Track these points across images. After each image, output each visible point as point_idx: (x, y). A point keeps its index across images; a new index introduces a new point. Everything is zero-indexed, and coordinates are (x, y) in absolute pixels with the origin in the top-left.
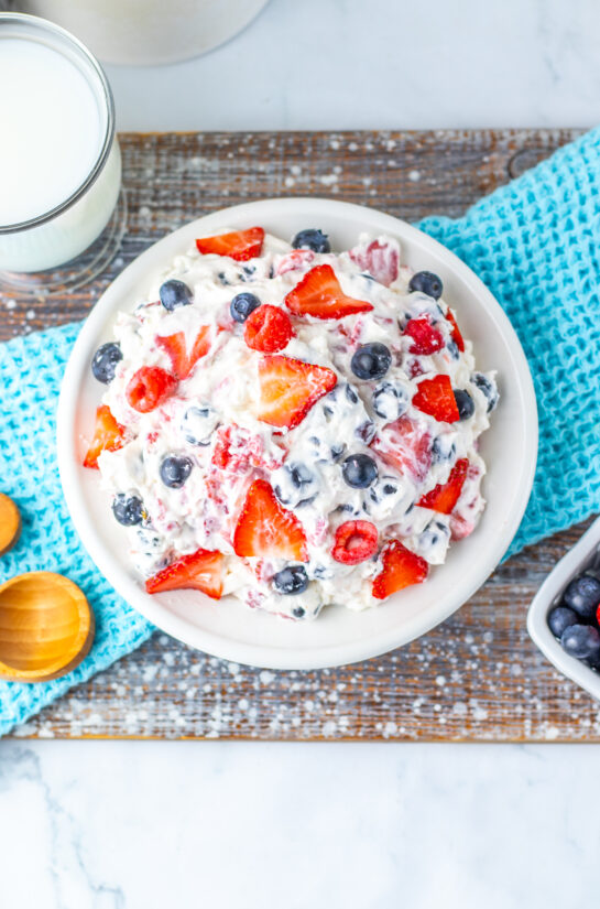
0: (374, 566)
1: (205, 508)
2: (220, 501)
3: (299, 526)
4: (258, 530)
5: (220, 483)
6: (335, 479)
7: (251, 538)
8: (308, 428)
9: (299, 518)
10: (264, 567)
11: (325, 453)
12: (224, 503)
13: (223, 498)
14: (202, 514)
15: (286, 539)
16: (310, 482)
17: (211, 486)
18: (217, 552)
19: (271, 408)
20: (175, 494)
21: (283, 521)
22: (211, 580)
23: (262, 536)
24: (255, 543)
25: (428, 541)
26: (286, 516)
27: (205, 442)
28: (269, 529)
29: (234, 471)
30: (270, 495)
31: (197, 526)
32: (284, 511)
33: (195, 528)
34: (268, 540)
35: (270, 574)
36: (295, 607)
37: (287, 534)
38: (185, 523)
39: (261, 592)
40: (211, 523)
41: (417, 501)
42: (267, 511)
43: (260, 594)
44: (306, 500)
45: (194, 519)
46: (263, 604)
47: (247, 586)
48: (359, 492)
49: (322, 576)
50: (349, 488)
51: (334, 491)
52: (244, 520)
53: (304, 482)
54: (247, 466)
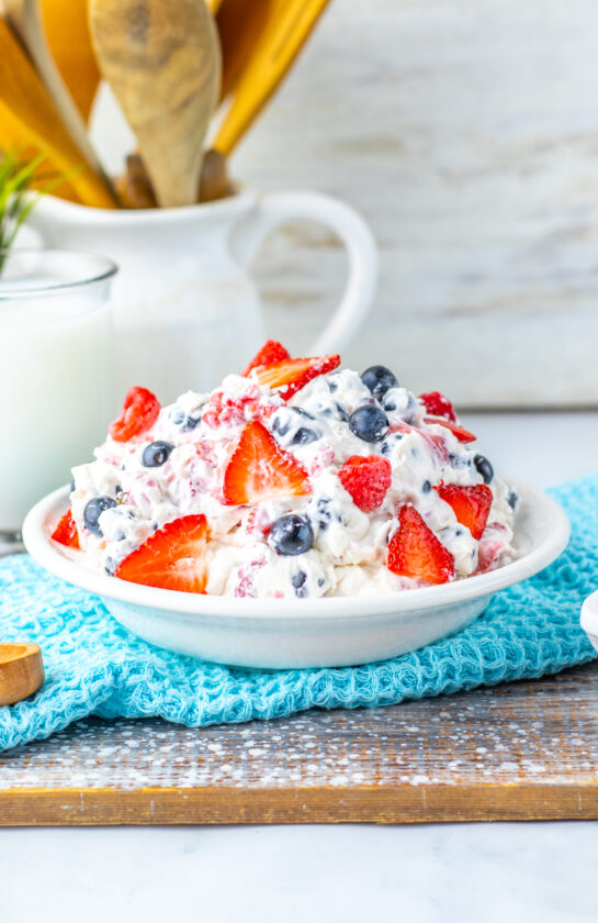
1: (192, 471)
2: (210, 461)
3: (299, 466)
4: (252, 469)
5: (210, 448)
7: (245, 480)
9: (299, 459)
10: (258, 514)
11: (330, 405)
12: (214, 462)
14: (188, 476)
15: (285, 479)
16: (312, 418)
17: (200, 448)
21: (282, 463)
22: (193, 562)
23: (258, 478)
24: (249, 486)
25: (452, 534)
26: (285, 457)
27: (195, 416)
28: (266, 471)
29: (227, 419)
30: (267, 436)
31: (180, 495)
32: (283, 452)
33: (179, 500)
34: (264, 482)
35: (266, 523)
36: (296, 573)
37: (286, 474)
38: (167, 495)
39: (255, 560)
40: (198, 484)
41: (435, 483)
42: (263, 450)
43: (254, 564)
44: (308, 431)
45: (178, 483)
46: (255, 582)
47: (237, 565)
48: (367, 445)
49: (327, 511)
50: (357, 439)
51: (338, 437)
52: (237, 457)
53: (305, 414)
54: (242, 418)
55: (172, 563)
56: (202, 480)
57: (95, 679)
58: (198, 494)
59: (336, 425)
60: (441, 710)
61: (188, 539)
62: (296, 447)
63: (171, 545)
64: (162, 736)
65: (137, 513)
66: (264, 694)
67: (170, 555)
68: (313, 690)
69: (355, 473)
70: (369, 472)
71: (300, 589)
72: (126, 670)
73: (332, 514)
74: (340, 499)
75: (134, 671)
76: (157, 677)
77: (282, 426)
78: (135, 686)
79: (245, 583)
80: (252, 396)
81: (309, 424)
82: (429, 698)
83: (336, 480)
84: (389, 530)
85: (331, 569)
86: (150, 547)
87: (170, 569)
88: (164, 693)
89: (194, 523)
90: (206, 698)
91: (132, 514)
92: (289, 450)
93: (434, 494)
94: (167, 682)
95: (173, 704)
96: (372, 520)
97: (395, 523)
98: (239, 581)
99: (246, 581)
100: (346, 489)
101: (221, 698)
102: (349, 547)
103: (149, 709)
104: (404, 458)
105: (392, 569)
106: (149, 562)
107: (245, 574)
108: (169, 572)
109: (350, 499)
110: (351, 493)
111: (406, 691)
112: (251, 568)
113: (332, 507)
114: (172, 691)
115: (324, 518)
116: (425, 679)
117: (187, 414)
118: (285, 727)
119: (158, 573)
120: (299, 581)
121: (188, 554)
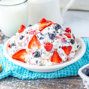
3: (40, 43)
4: (33, 43)
5: (29, 38)
8: (45, 30)
10: (32, 51)
11: (47, 33)
13: (28, 40)
14: (24, 42)
15: (37, 45)
17: (27, 38)
18: (25, 50)
20: (21, 40)
23: (34, 45)
24: (32, 46)
25: (62, 55)
26: (38, 41)
27: (28, 32)
29: (31, 34)
30: (36, 38)
31: (23, 45)
35: (33, 52)
36: (36, 60)
38: (21, 45)
39: (31, 58)
42: (35, 40)
47: (29, 58)
48: (51, 40)
50: (50, 39)
51: (47, 39)
52: (31, 41)
53: (42, 35)
54: (34, 34)
55: (20, 56)
57: (8, 72)
58: (25, 46)
59: (47, 36)
60: (59, 80)
61: (23, 53)
63: (20, 53)
64: (17, 80)
66: (33, 76)
68: (40, 76)
70: (49, 47)
72: (13, 71)
76: (17, 72)
77: (38, 37)
78: (14, 73)
81: (42, 36)
82: (58, 78)
83: (44, 47)
85: (42, 60)
86: (17, 54)
90: (24, 75)
92: (39, 40)
93: (61, 48)
94: (19, 73)
95: (19, 76)
96: (50, 53)
97: (53, 54)
99: (30, 60)
101: (26, 76)
102: (45, 57)
103: (16, 76)
104: (56, 43)
105: (51, 61)
110: (46, 49)
111: (54, 77)
113: (43, 51)
114: (19, 74)
115: (41, 53)
116: (57, 76)
117: (27, 31)
118: (35, 81)
119: (18, 57)
120: (37, 62)
121: (23, 55)
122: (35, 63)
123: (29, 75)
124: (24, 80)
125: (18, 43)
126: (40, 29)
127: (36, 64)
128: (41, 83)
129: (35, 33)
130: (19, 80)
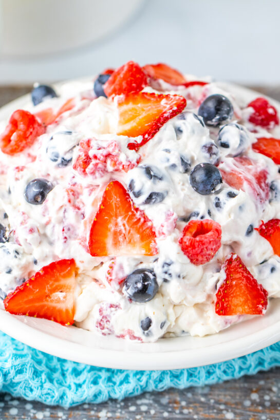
0: (217, 276)
1: (64, 217)
2: (79, 209)
3: (149, 224)
4: (111, 227)
5: (79, 194)
6: (183, 185)
7: (106, 236)
8: (160, 142)
10: (116, 268)
11: (175, 160)
12: (82, 211)
13: (81, 206)
14: (61, 221)
15: (137, 237)
16: (161, 179)
17: (71, 193)
18: (72, 261)
19: (128, 127)
21: (135, 220)
22: (65, 297)
23: (116, 234)
24: (109, 242)
25: (267, 271)
26: (138, 215)
27: (67, 157)
28: (122, 228)
29: (93, 173)
30: (124, 194)
31: (55, 237)
32: (137, 210)
33: (54, 241)
34: (121, 239)
35: (121, 276)
36: (143, 318)
37: (138, 232)
38: (45, 235)
39: (112, 303)
40: (69, 229)
41: (257, 226)
42: (121, 208)
43: (111, 306)
44: (157, 194)
45: (54, 227)
46: (112, 320)
47: (98, 302)
49: (170, 272)
50: (196, 194)
51: (182, 194)
52: (99, 215)
53: (155, 176)
54: (105, 171)
55: (48, 296)
56: (73, 226)
58: (69, 241)
59: (181, 179)
60: (251, 391)
61: (61, 278)
62: (147, 206)
63: (48, 284)
65: (21, 251)
66: (118, 383)
67: (47, 291)
68: (155, 381)
69: (192, 245)
70: (203, 244)
71: (146, 332)
72: (12, 372)
73: (173, 275)
74: (180, 262)
75: (20, 372)
76: (36, 373)
77: (136, 189)
78: (20, 382)
79: (105, 320)
80: (114, 154)
82: (246, 378)
83: (176, 248)
84: (218, 281)
86: (31, 287)
87: (47, 301)
88: (42, 386)
89: (65, 266)
90: (73, 387)
91: (17, 252)
92: (141, 208)
93: (255, 234)
94: (44, 376)
95: (48, 394)
96: (205, 269)
97: (223, 275)
98: (100, 318)
99: (105, 318)
100: (185, 254)
101: (84, 386)
102: (185, 298)
103: (30, 396)
104: (232, 216)
105: (218, 313)
106: (31, 297)
107: (105, 313)
108: (46, 303)
109: (188, 261)
110: (188, 257)
111: (225, 378)
112: (109, 309)
113: (174, 269)
114: (47, 385)
115: (167, 276)
116: (241, 369)
117: (61, 155)
118: (133, 409)
119: (37, 304)
120: (147, 325)
121: (60, 289)
122: (139, 332)
123: (95, 382)
124: (72, 409)
125: (31, 231)
126: (132, 140)
127: (143, 337)
128: (166, 414)
129: (110, 168)
130: (47, 413)
